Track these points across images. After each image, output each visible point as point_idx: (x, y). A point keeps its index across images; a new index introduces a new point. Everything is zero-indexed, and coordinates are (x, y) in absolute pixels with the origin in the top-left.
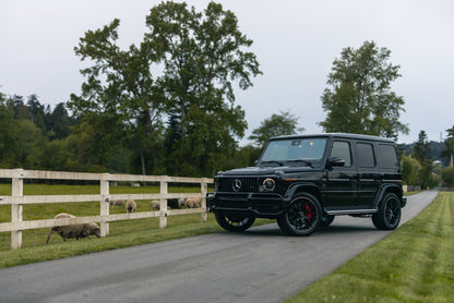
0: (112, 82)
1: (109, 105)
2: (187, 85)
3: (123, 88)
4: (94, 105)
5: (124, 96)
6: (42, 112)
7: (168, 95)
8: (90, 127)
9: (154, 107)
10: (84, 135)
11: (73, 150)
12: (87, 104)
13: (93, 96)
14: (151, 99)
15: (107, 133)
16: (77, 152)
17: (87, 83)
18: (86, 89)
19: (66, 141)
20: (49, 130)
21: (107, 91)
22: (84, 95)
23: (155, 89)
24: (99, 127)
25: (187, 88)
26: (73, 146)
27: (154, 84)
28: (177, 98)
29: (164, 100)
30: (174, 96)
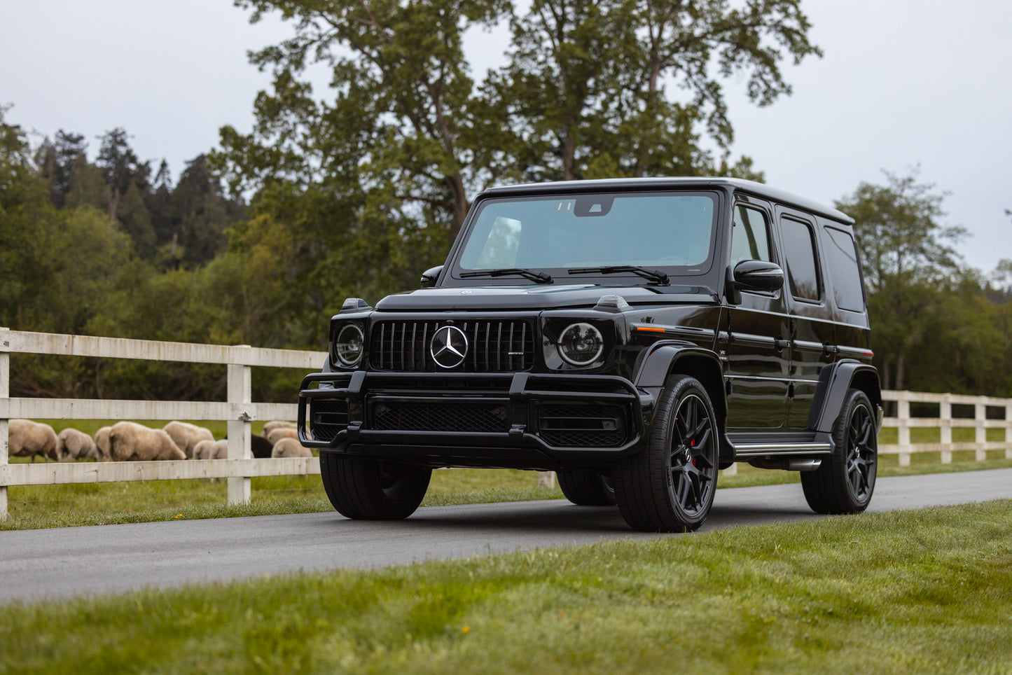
0: (346, 88)
1: (338, 161)
2: (580, 94)
3: (382, 107)
4: (293, 161)
5: (382, 131)
6: (144, 186)
7: (521, 127)
8: (277, 229)
9: (476, 166)
10: (261, 252)
11: (228, 300)
12: (272, 158)
13: (287, 134)
14: (468, 139)
15: (335, 246)
16: (238, 306)
17: (271, 92)
18: (268, 109)
19: (208, 273)
20: (164, 239)
21: (331, 117)
22: (263, 129)
23: (479, 108)
24: (307, 227)
25: (582, 105)
26: (228, 288)
27: (476, 93)
28: (549, 137)
29: (509, 142)
30: (540, 131)
